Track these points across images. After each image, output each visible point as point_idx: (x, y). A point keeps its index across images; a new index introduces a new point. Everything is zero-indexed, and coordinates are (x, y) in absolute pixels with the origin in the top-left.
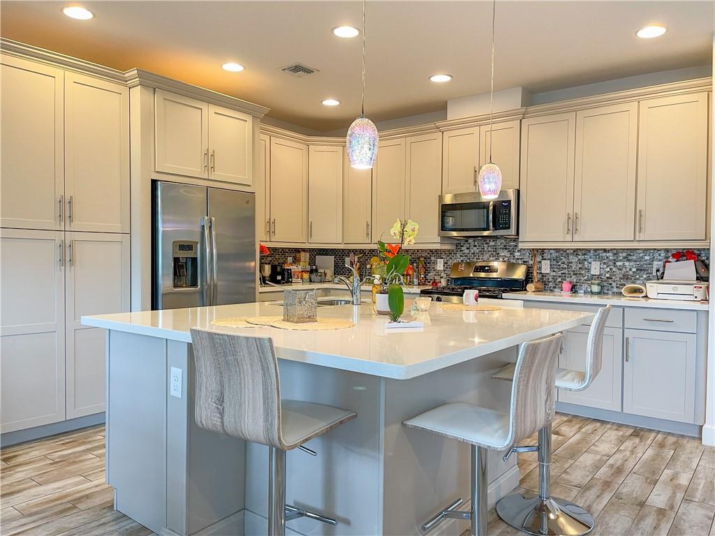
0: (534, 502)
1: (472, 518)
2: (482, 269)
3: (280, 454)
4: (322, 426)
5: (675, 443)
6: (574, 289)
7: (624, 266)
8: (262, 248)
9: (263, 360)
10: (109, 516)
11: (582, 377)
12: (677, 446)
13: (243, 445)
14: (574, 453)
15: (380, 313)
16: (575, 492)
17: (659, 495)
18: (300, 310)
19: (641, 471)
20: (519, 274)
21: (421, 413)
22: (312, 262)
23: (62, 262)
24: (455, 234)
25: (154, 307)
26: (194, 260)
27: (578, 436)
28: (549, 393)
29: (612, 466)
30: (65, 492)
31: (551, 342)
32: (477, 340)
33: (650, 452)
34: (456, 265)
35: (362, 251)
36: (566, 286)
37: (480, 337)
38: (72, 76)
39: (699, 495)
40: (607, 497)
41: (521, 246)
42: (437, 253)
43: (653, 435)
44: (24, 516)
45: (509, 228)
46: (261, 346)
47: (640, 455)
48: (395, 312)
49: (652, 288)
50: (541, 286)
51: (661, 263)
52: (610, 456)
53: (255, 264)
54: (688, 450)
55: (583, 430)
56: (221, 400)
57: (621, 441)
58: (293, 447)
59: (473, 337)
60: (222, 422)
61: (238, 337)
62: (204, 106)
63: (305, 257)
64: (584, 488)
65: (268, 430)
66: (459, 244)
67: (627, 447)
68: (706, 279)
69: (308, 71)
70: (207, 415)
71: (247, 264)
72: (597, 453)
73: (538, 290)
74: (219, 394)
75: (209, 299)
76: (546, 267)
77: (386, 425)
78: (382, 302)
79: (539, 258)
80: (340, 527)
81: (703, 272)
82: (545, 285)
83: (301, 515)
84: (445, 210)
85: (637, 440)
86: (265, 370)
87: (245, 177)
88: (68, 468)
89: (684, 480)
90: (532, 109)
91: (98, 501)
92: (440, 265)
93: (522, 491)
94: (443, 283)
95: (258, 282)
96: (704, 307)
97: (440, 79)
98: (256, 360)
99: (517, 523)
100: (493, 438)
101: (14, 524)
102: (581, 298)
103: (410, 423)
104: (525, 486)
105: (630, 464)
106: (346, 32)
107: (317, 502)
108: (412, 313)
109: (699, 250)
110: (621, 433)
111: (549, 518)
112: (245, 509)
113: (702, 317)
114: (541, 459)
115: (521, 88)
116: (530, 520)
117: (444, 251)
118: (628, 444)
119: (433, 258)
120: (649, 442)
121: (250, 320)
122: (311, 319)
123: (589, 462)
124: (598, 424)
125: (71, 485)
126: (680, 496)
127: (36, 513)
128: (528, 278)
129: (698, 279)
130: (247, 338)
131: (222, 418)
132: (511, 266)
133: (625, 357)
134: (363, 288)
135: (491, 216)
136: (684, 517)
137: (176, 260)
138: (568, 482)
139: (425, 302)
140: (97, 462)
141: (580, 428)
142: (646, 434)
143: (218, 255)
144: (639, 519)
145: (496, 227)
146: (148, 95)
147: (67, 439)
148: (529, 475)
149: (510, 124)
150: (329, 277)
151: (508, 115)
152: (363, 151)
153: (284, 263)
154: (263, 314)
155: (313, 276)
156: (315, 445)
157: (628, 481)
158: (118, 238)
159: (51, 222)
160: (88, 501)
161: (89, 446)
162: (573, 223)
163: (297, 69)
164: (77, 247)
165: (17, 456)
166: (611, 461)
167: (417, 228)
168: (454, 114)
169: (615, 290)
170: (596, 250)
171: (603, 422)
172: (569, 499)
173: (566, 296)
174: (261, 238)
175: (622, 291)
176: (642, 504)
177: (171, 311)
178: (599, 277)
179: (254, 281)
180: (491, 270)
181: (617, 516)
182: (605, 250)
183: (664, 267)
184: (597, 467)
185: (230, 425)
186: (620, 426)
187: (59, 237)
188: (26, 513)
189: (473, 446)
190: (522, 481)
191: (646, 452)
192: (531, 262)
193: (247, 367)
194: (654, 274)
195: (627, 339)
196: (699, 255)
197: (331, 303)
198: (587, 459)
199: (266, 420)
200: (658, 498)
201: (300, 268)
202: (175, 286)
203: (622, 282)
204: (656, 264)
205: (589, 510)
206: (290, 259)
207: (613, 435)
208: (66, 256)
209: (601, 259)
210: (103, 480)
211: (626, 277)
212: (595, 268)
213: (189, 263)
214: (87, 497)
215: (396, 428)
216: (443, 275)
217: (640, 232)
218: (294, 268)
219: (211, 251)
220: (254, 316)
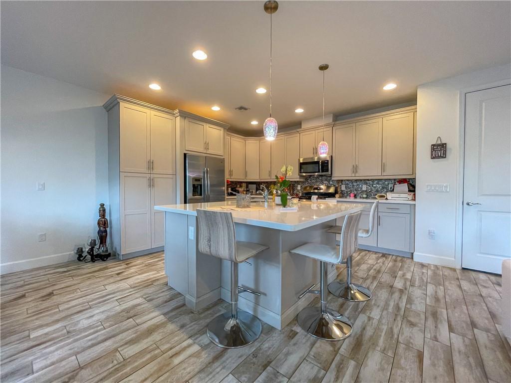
0: (345, 285)
1: (321, 293)
2: (316, 189)
3: (236, 265)
4: (254, 252)
5: (401, 260)
6: (355, 196)
7: (377, 187)
8: (228, 181)
9: (228, 223)
10: (166, 288)
11: (367, 231)
12: (402, 261)
13: (220, 260)
14: (358, 264)
15: (277, 205)
16: (361, 280)
17: (399, 283)
18: (243, 203)
19: (389, 271)
20: (332, 190)
21: (297, 247)
22: (247, 187)
23: (150, 186)
24: (304, 174)
25: (185, 203)
26: (201, 185)
27: (359, 257)
28: (356, 238)
29: (375, 270)
30: (149, 278)
31: (358, 214)
32: (315, 217)
33: (391, 264)
34: (306, 188)
35: (267, 182)
36: (352, 195)
37: (316, 216)
38: (153, 112)
39: (417, 283)
40: (375, 284)
41: (333, 179)
42: (298, 182)
43: (391, 256)
44: (132, 288)
45: (328, 171)
46: (227, 216)
47: (386, 265)
48: (284, 204)
49: (389, 195)
50: (341, 195)
51: (393, 185)
52: (374, 265)
53: (225, 188)
54: (408, 263)
55: (361, 254)
56: (209, 240)
57: (378, 259)
58: (242, 262)
59: (313, 216)
60: (210, 251)
61: (217, 212)
62: (204, 124)
63: (244, 185)
64: (365, 279)
65: (230, 254)
66: (306, 178)
67: (380, 262)
68: (414, 191)
69: (245, 109)
70: (203, 247)
71: (222, 188)
72: (368, 264)
73: (340, 197)
74: (209, 238)
75: (207, 200)
76: (343, 188)
77: (282, 252)
78: (278, 200)
79: (340, 184)
80: (262, 296)
81: (411, 188)
82: (343, 195)
83: (245, 291)
84: (301, 165)
85: (384, 259)
86: (229, 227)
87: (221, 152)
88: (151, 268)
89: (409, 276)
90: (338, 122)
91: (162, 282)
92: (299, 188)
93: (338, 280)
94: (300, 195)
95: (226, 195)
96: (413, 202)
97: (299, 111)
98: (225, 222)
99: (337, 294)
100: (331, 259)
101: (128, 291)
102: (358, 200)
103: (293, 251)
104: (340, 278)
105: (383, 268)
106: (261, 91)
107: (251, 285)
108: (290, 205)
109: (409, 179)
110: (377, 256)
111: (351, 293)
112: (221, 287)
113: (413, 207)
114: (348, 267)
115: (332, 115)
116: (342, 293)
117: (301, 181)
118: (381, 260)
119: (296, 185)
120: (390, 259)
121: (223, 207)
122: (248, 206)
123: (365, 268)
124: (367, 252)
125: (151, 275)
126: (408, 283)
127: (136, 287)
128: (336, 192)
129: (409, 191)
130: (221, 213)
131: (210, 248)
132: (328, 187)
133: (379, 224)
134: (269, 197)
135: (320, 167)
136: (412, 293)
137: (194, 185)
138: (357, 276)
139: (296, 201)
140: (163, 265)
141: (360, 254)
142: (388, 256)
143: (210, 185)
144: (392, 293)
145: (322, 172)
146: (183, 120)
147: (151, 256)
148: (340, 273)
149: (328, 129)
150: (254, 193)
151: (327, 125)
152: (271, 132)
153: (236, 187)
154: (228, 205)
155: (248, 192)
156: (251, 261)
157: (384, 276)
158: (171, 176)
159: (145, 170)
160: (159, 281)
161: (160, 259)
162: (355, 169)
163: (241, 108)
164: (155, 179)
165: (131, 263)
166: (375, 267)
167: (292, 169)
168: (304, 126)
169: (373, 196)
170: (364, 180)
171: (369, 251)
172: (359, 284)
173: (352, 199)
174: (227, 177)
175: (376, 197)
176: (392, 287)
177: (192, 204)
178: (366, 191)
179: (224, 195)
180: (320, 189)
181: (381, 292)
182: (368, 180)
183: (394, 186)
184: (369, 270)
185: (214, 252)
186: (376, 253)
187: (148, 176)
188: (133, 286)
189: (321, 262)
190: (338, 276)
191: (389, 264)
192: (337, 186)
193: (221, 226)
194: (390, 189)
195: (380, 216)
196: (409, 181)
197: (255, 202)
198: (364, 267)
199: (229, 249)
200: (399, 284)
201: (242, 189)
202: (193, 196)
203: (376, 193)
204: (390, 186)
205: (368, 288)
206: (238, 186)
207: (374, 256)
208: (151, 184)
209: (366, 184)
210: (164, 273)
211: (377, 191)
212: (364, 188)
213: (199, 187)
214: (158, 280)
215: (286, 254)
216: (300, 191)
217: (384, 171)
218: (240, 189)
219: (207, 182)
220: (224, 206)
